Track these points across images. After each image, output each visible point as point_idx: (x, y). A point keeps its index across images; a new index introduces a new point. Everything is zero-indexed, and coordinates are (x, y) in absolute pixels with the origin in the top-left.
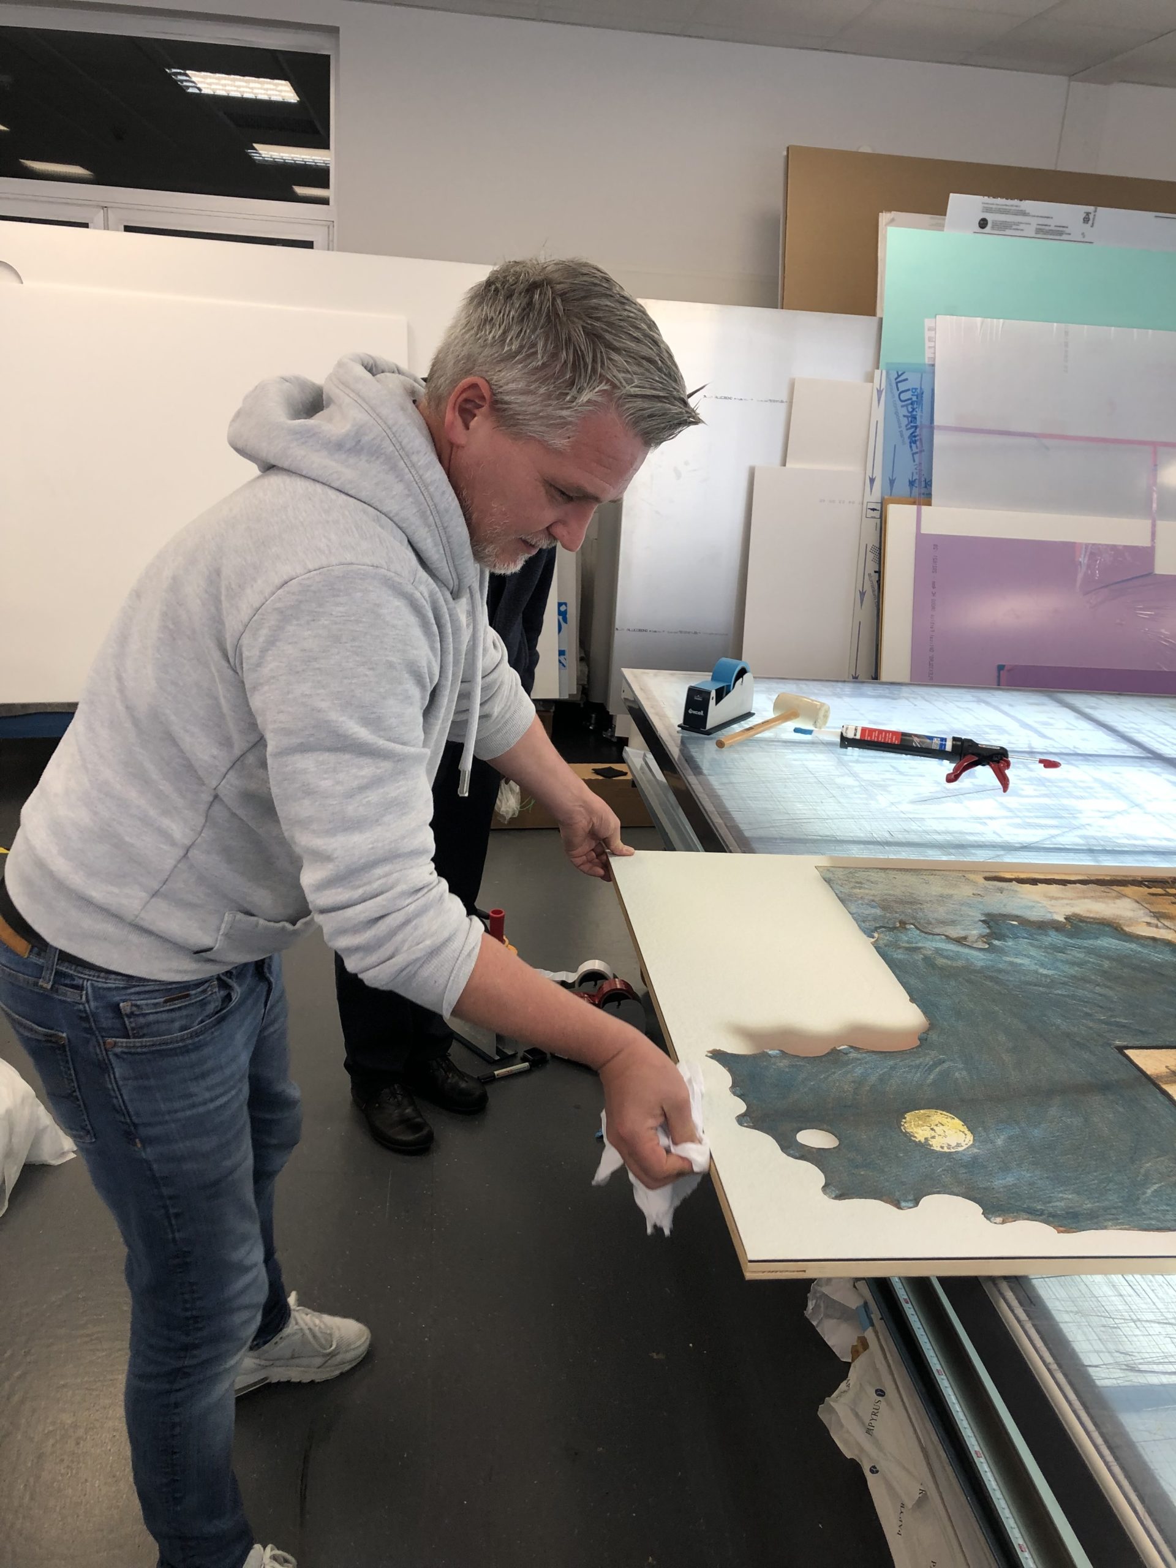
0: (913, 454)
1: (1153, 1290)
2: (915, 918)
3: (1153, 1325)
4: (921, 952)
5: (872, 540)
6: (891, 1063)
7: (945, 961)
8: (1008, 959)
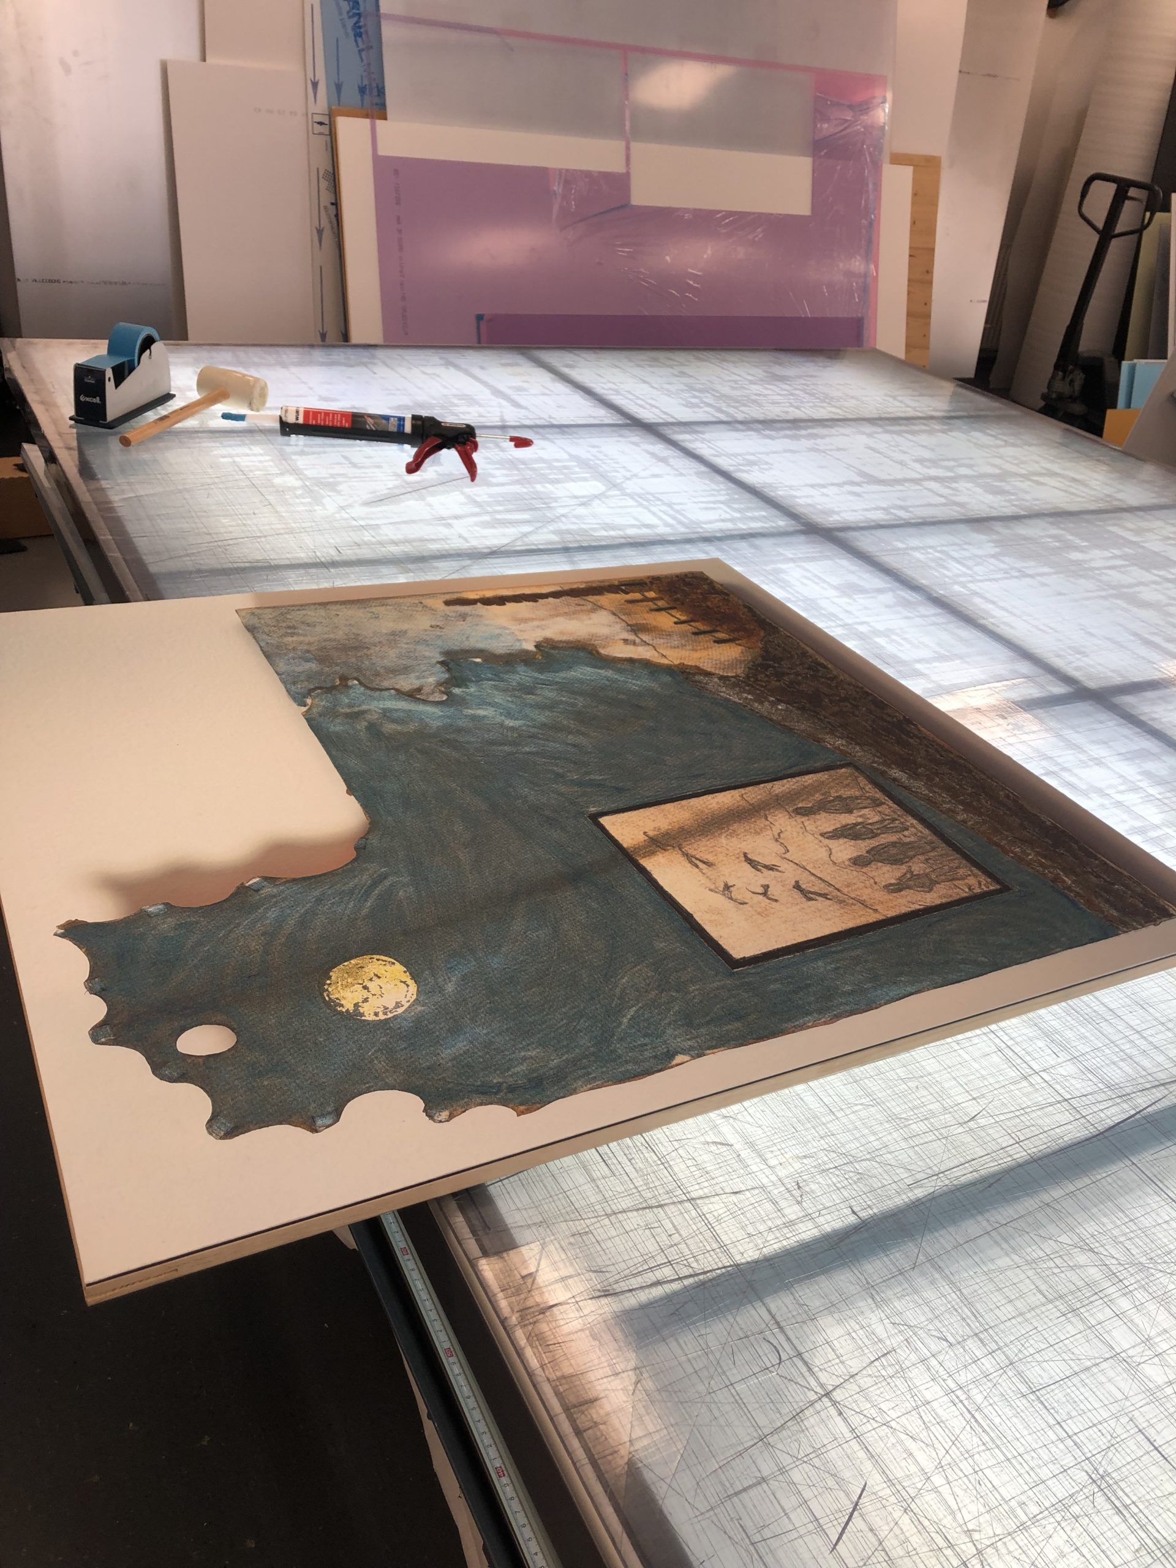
0: (360, 51)
1: (630, 1161)
2: (359, 669)
3: (630, 1214)
4: (364, 718)
5: (325, 165)
6: (317, 893)
7: (393, 726)
8: (470, 712)
